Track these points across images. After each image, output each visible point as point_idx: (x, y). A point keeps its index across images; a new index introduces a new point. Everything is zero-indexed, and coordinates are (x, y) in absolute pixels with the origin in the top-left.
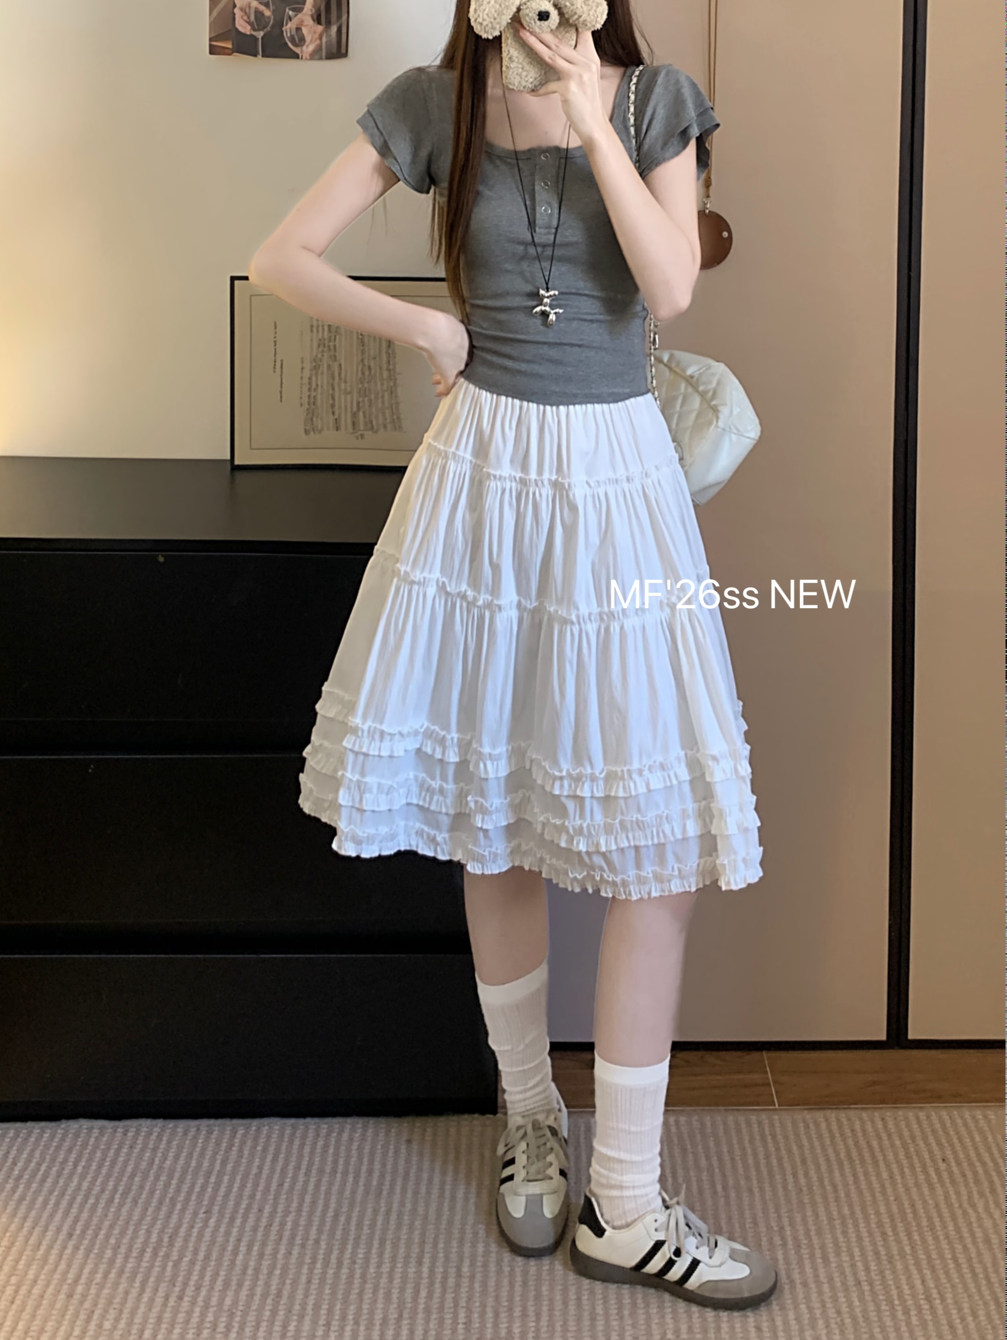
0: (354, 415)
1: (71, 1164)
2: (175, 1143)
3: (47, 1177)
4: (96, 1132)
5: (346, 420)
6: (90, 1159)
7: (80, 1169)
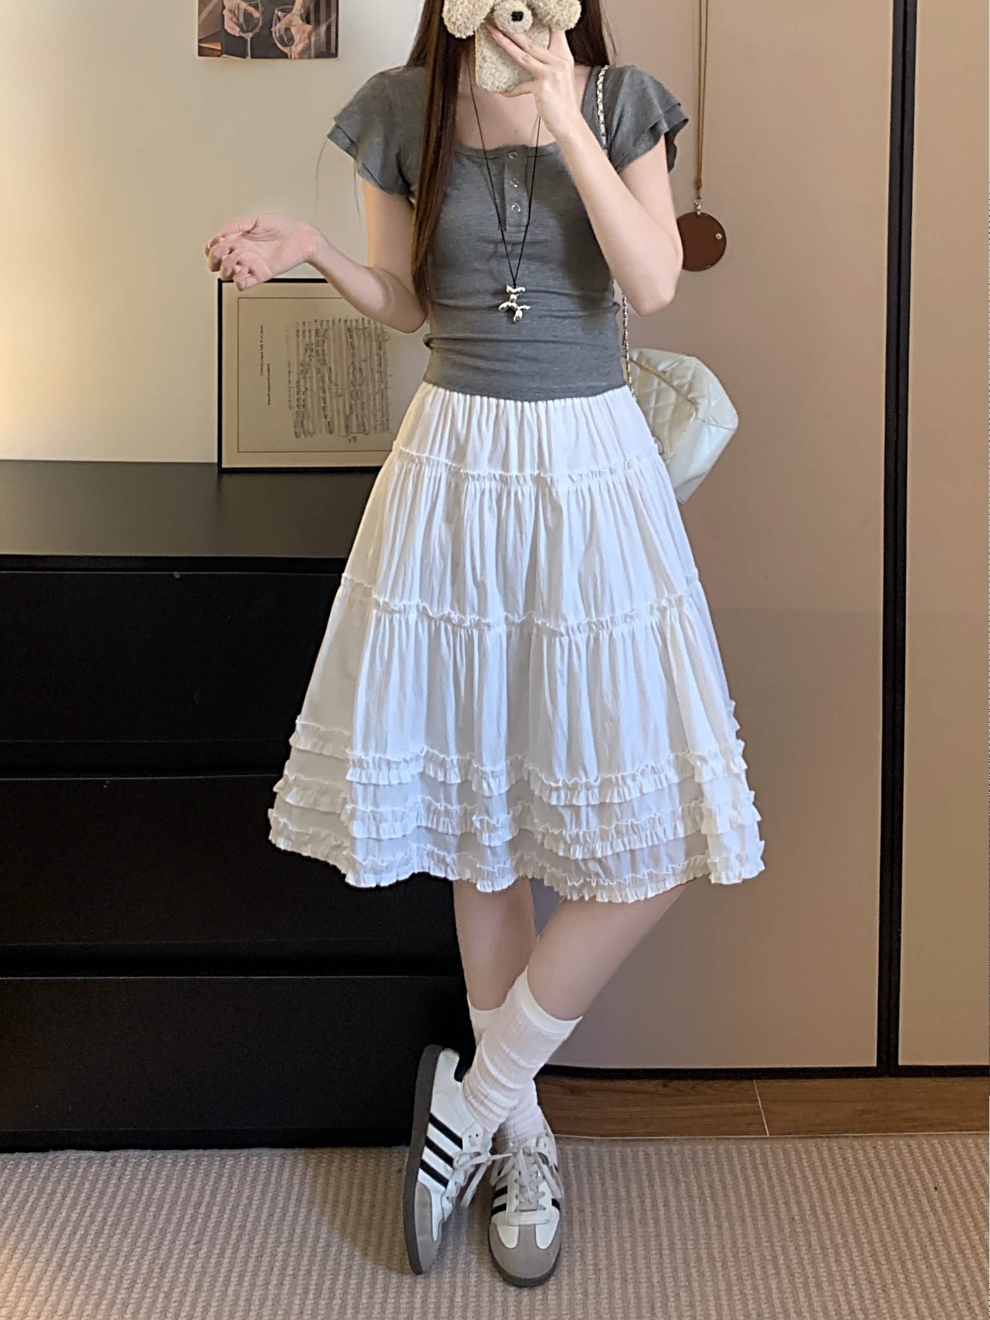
0: (347, 418)
1: (59, 1195)
2: (163, 1173)
3: (36, 1208)
4: (84, 1163)
5: (339, 423)
6: (79, 1192)
7: (68, 1201)
